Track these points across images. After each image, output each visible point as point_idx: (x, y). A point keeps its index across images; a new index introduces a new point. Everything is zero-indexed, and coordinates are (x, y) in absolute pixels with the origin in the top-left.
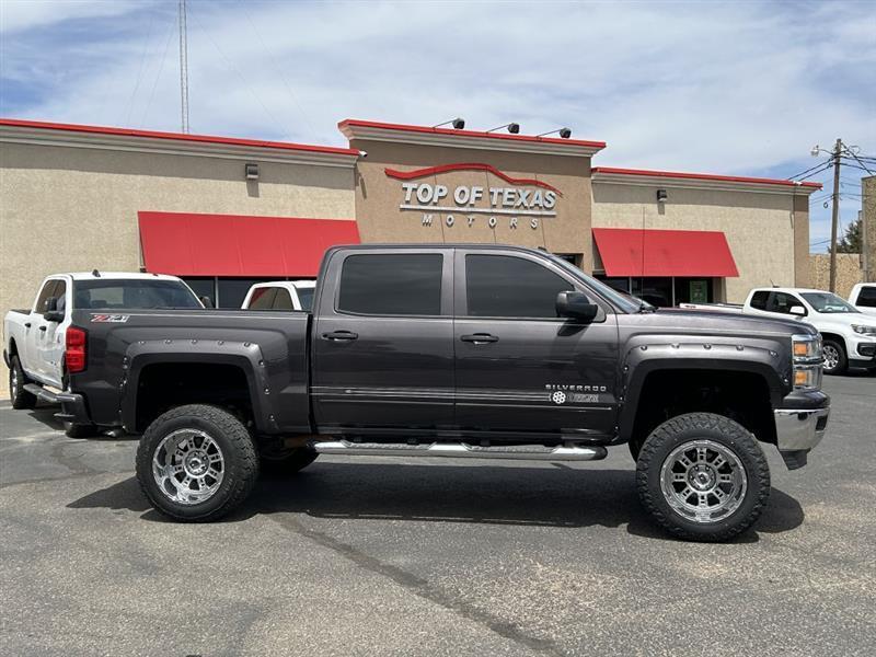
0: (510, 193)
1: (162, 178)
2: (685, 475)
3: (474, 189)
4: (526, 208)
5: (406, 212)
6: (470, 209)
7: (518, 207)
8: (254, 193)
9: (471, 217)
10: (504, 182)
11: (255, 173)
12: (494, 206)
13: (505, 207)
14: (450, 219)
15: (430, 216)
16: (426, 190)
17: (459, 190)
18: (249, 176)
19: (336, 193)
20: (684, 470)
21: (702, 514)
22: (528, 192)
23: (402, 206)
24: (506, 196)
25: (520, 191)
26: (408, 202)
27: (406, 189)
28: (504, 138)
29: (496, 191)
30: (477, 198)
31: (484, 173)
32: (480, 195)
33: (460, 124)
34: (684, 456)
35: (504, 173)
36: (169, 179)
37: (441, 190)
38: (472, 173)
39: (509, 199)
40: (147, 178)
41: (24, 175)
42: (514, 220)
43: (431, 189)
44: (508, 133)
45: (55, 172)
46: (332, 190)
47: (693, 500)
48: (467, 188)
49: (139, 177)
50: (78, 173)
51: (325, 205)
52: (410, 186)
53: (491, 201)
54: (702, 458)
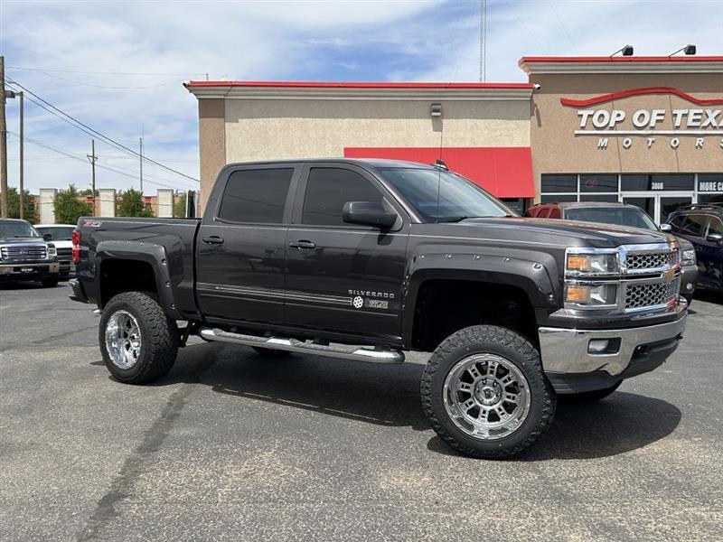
0: (695, 114)
1: (363, 121)
2: (472, 386)
3: (655, 112)
4: (714, 128)
5: (581, 137)
6: (650, 132)
7: (705, 128)
8: (438, 128)
9: (651, 139)
10: (689, 104)
11: (438, 111)
12: (678, 128)
13: (690, 127)
14: (627, 142)
15: (606, 140)
16: (602, 115)
17: (638, 113)
18: (434, 114)
19: (512, 124)
20: (471, 381)
21: (482, 428)
22: (717, 112)
23: (576, 132)
24: (691, 117)
25: (708, 112)
26: (583, 128)
27: (581, 116)
28: (680, 60)
29: (680, 113)
30: (657, 121)
31: (667, 96)
32: (662, 118)
33: (629, 51)
34: (474, 367)
35: (690, 94)
36: (369, 121)
37: (619, 115)
38: (654, 96)
39: (694, 120)
40: (352, 120)
41: (262, 123)
42: (699, 141)
43: (610, 115)
44: (684, 55)
45: (284, 120)
46: (508, 121)
47: (475, 412)
48: (648, 111)
49: (346, 121)
50: (301, 119)
51: (501, 135)
52: (585, 113)
53: (673, 123)
54: (492, 372)
